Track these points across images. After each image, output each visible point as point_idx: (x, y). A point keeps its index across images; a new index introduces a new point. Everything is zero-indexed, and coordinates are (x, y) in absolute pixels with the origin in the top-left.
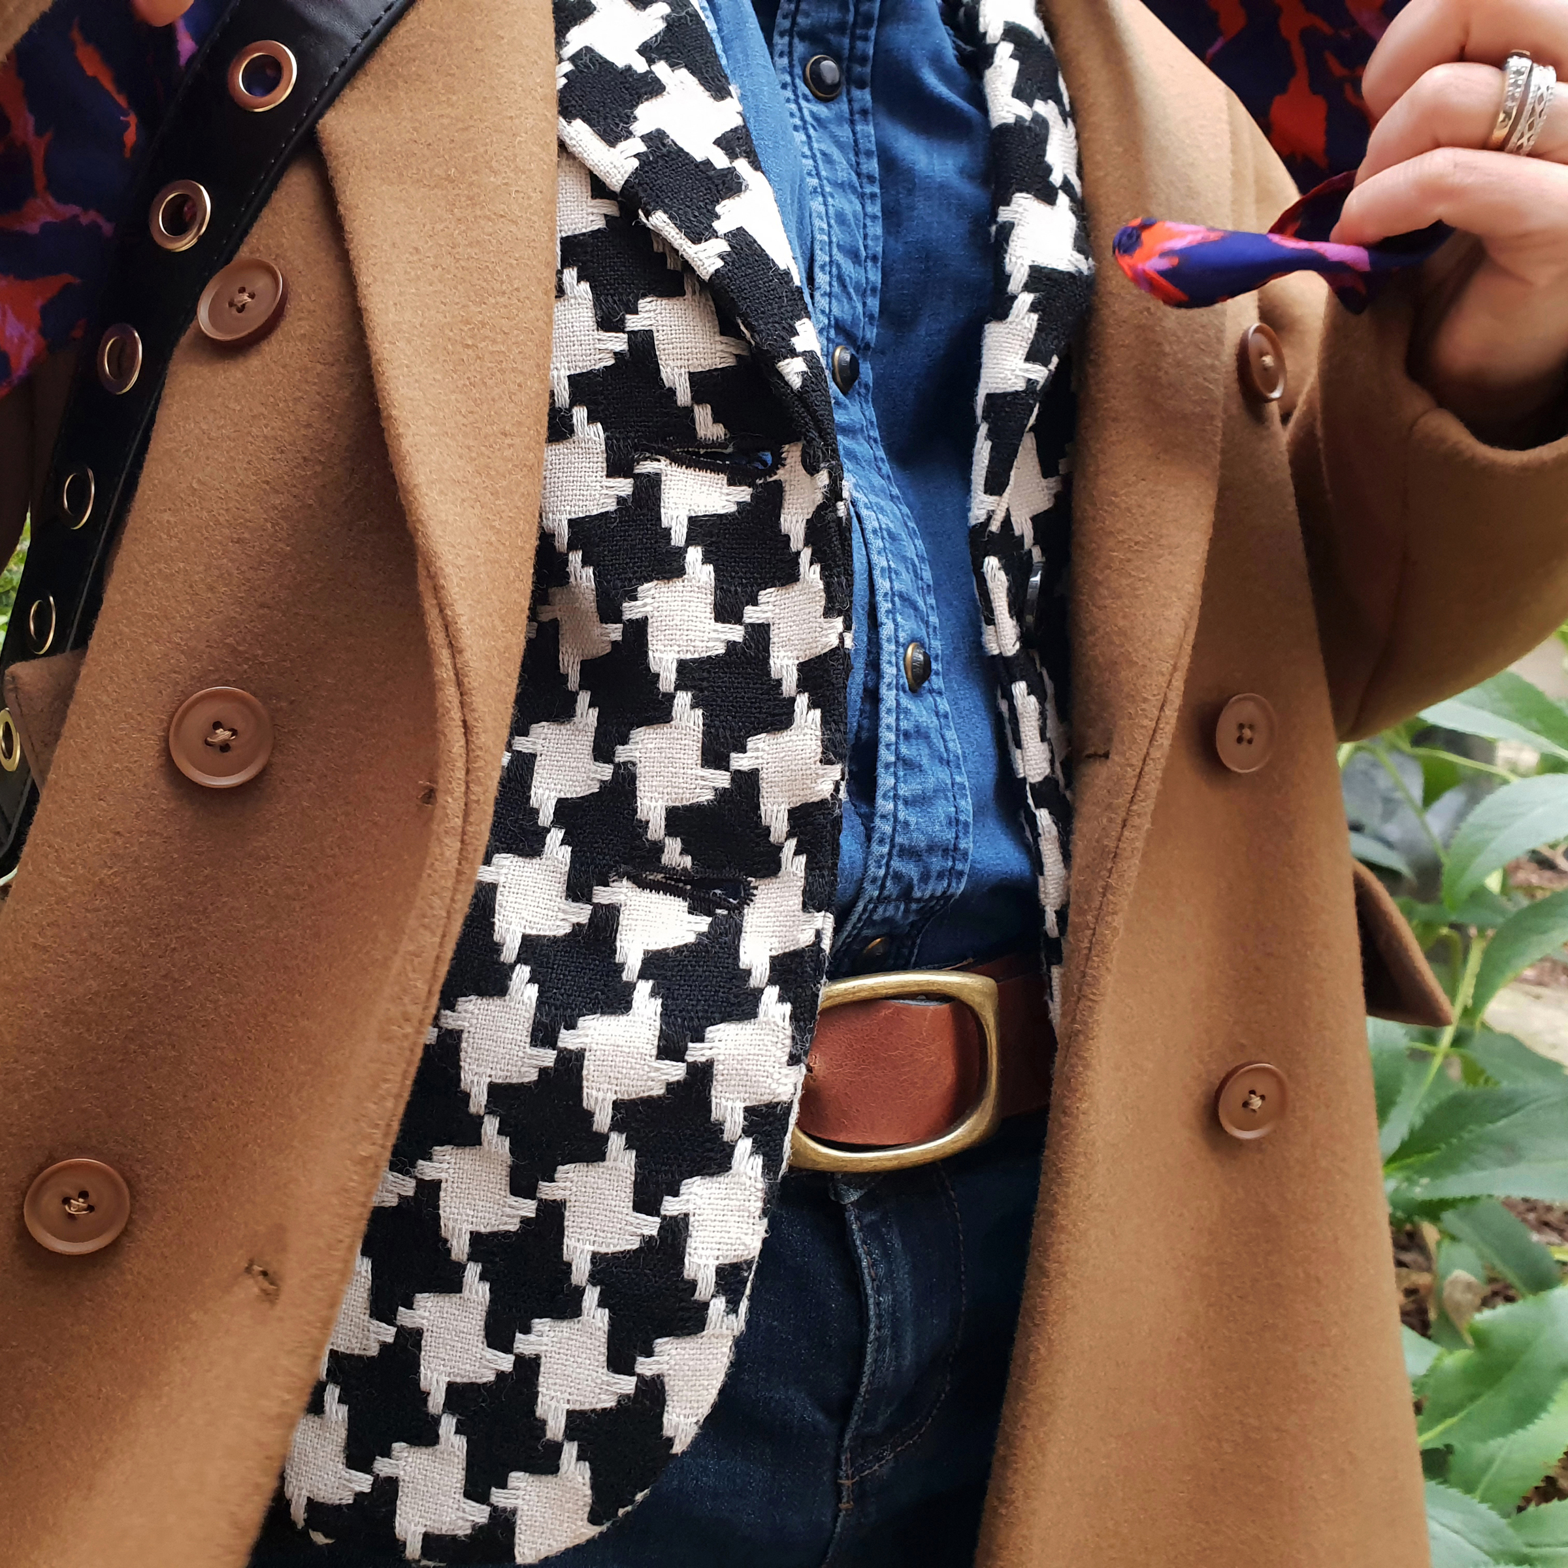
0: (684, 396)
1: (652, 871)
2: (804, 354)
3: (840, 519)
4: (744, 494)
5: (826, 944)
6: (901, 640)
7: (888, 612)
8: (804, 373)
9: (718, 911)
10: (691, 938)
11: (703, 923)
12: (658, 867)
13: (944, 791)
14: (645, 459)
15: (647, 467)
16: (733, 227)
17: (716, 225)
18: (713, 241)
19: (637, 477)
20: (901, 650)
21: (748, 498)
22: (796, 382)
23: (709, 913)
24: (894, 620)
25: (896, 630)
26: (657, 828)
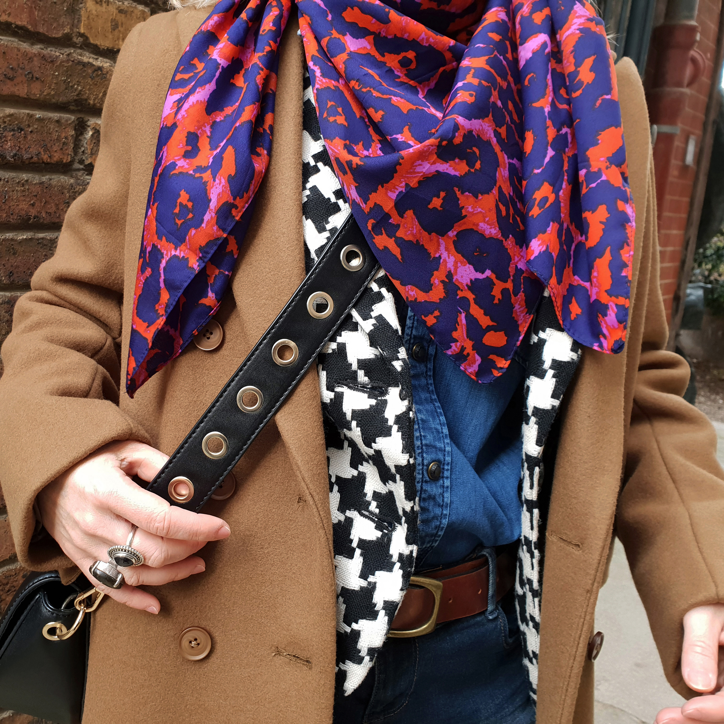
0: (355, 367)
1: (365, 511)
2: (402, 359)
3: (411, 418)
4: (373, 402)
5: (415, 554)
6: (425, 464)
7: (419, 453)
8: (402, 366)
9: (385, 531)
10: (374, 539)
11: (379, 534)
12: (367, 509)
13: (437, 517)
14: (339, 386)
15: (338, 389)
16: (377, 315)
17: (372, 313)
18: (370, 320)
19: (336, 392)
20: (425, 467)
21: (374, 404)
22: (399, 369)
23: (382, 531)
24: (422, 456)
25: (423, 460)
26: (369, 497)
